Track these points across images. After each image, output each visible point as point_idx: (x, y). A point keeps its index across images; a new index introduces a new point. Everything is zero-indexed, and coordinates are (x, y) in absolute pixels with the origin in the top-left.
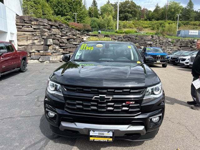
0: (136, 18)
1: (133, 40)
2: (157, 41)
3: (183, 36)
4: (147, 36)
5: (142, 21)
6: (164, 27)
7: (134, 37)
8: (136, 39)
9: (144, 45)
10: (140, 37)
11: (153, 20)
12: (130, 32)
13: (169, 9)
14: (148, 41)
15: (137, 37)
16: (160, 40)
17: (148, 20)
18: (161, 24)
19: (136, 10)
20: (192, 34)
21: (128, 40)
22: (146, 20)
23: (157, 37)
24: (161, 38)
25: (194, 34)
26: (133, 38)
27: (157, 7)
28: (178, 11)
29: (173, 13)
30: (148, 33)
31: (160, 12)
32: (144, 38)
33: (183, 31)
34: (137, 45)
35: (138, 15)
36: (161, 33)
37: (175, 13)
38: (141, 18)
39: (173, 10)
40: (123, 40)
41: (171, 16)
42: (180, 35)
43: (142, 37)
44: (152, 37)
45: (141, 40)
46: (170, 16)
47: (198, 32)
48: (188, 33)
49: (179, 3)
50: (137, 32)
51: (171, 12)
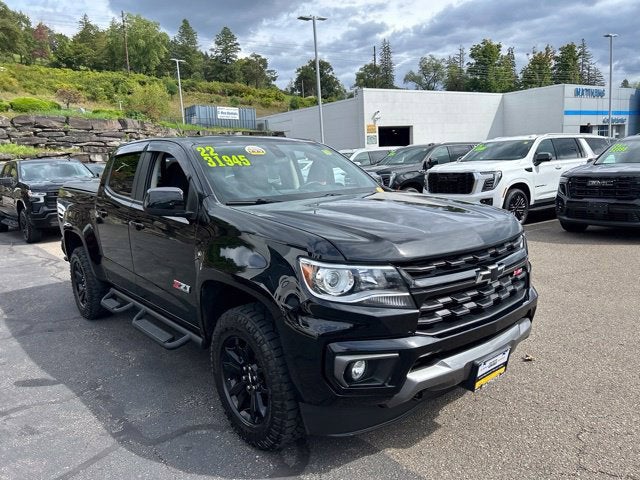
0: (17, 56)
1: (55, 134)
2: (141, 136)
3: (204, 121)
4: (105, 121)
5: (43, 70)
6: (129, 93)
7: (55, 124)
8: (66, 132)
9: (100, 150)
10: (81, 123)
11: (81, 67)
12: (34, 107)
13: (129, 39)
14: (111, 139)
15: (67, 122)
16: (147, 135)
17: (64, 65)
18: (116, 83)
19: (11, 25)
20: (225, 117)
21: (35, 133)
22: (56, 65)
23: (138, 126)
24: (148, 129)
25: (231, 117)
26: (55, 127)
27: (88, 26)
28: (158, 49)
29: (145, 52)
30: (104, 111)
31: (102, 44)
32: (96, 126)
33: (202, 109)
34: (75, 150)
35: (21, 45)
36: (144, 113)
37: (148, 52)
38: (34, 56)
39: (142, 43)
40: (13, 133)
41: (139, 62)
42: (194, 120)
43: (87, 124)
44: (123, 124)
45: (86, 134)
46: (136, 61)
47: (237, 112)
48: (216, 115)
49: (157, 25)
50: (59, 108)
51: (137, 47)
